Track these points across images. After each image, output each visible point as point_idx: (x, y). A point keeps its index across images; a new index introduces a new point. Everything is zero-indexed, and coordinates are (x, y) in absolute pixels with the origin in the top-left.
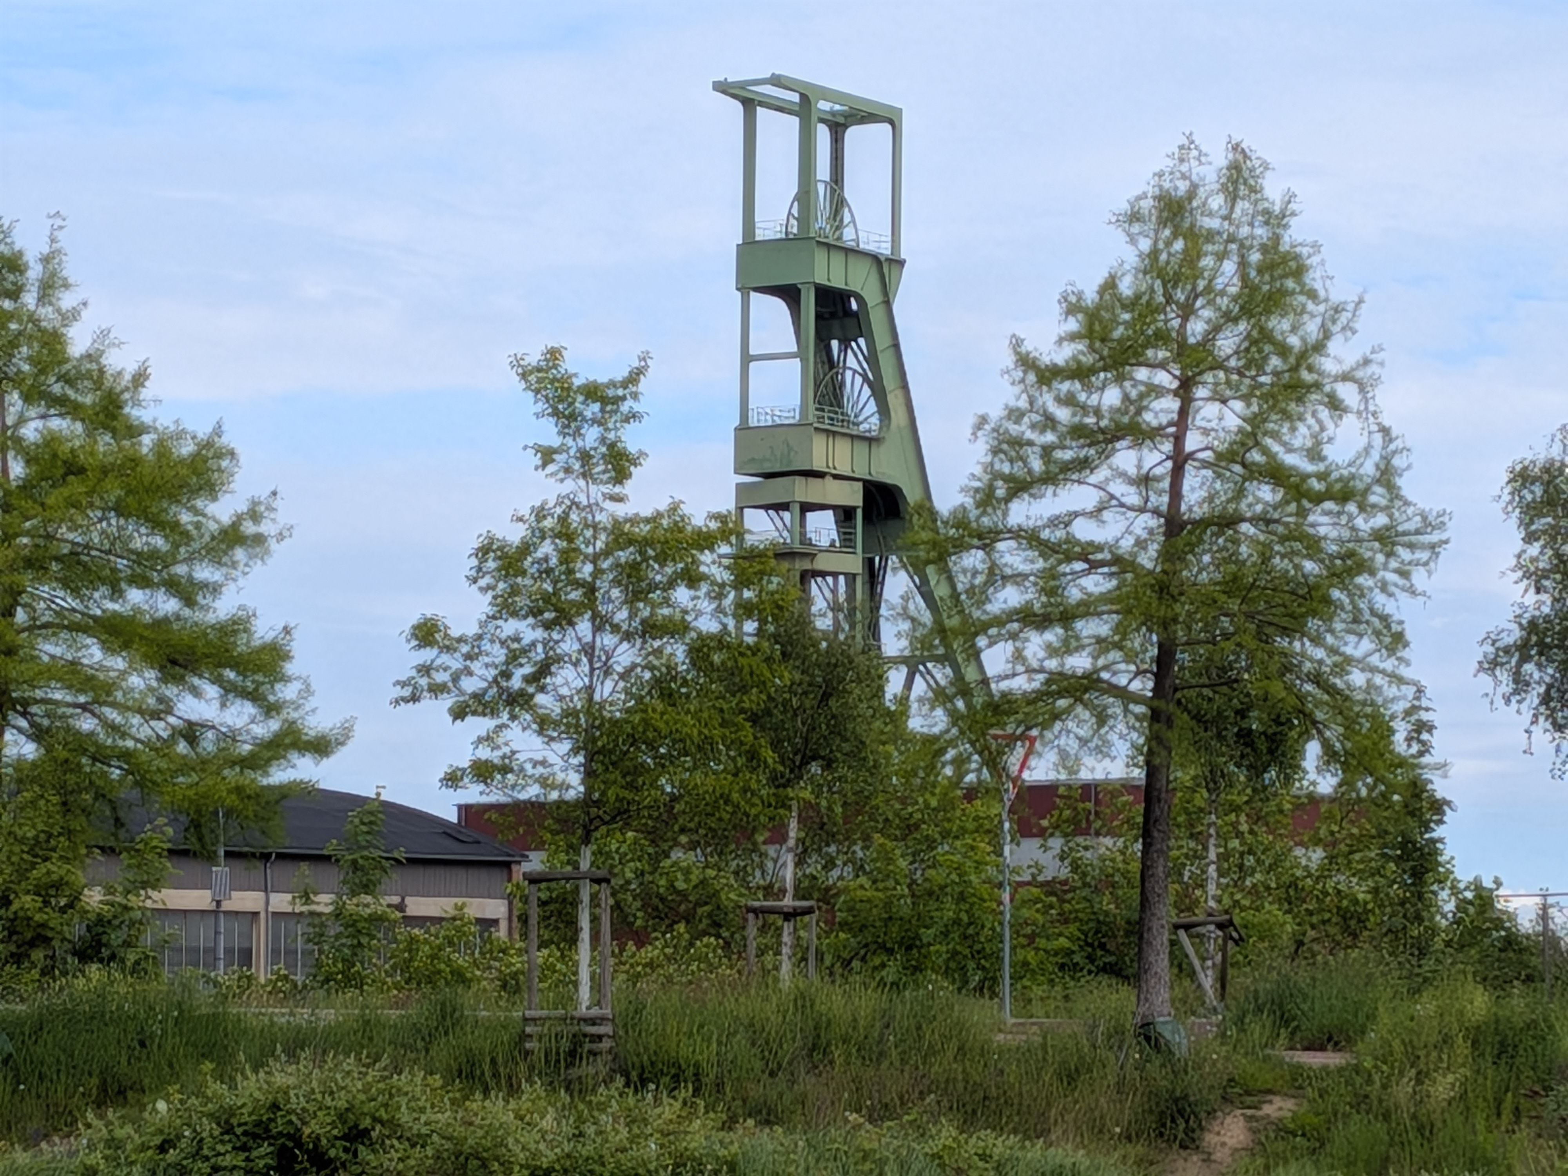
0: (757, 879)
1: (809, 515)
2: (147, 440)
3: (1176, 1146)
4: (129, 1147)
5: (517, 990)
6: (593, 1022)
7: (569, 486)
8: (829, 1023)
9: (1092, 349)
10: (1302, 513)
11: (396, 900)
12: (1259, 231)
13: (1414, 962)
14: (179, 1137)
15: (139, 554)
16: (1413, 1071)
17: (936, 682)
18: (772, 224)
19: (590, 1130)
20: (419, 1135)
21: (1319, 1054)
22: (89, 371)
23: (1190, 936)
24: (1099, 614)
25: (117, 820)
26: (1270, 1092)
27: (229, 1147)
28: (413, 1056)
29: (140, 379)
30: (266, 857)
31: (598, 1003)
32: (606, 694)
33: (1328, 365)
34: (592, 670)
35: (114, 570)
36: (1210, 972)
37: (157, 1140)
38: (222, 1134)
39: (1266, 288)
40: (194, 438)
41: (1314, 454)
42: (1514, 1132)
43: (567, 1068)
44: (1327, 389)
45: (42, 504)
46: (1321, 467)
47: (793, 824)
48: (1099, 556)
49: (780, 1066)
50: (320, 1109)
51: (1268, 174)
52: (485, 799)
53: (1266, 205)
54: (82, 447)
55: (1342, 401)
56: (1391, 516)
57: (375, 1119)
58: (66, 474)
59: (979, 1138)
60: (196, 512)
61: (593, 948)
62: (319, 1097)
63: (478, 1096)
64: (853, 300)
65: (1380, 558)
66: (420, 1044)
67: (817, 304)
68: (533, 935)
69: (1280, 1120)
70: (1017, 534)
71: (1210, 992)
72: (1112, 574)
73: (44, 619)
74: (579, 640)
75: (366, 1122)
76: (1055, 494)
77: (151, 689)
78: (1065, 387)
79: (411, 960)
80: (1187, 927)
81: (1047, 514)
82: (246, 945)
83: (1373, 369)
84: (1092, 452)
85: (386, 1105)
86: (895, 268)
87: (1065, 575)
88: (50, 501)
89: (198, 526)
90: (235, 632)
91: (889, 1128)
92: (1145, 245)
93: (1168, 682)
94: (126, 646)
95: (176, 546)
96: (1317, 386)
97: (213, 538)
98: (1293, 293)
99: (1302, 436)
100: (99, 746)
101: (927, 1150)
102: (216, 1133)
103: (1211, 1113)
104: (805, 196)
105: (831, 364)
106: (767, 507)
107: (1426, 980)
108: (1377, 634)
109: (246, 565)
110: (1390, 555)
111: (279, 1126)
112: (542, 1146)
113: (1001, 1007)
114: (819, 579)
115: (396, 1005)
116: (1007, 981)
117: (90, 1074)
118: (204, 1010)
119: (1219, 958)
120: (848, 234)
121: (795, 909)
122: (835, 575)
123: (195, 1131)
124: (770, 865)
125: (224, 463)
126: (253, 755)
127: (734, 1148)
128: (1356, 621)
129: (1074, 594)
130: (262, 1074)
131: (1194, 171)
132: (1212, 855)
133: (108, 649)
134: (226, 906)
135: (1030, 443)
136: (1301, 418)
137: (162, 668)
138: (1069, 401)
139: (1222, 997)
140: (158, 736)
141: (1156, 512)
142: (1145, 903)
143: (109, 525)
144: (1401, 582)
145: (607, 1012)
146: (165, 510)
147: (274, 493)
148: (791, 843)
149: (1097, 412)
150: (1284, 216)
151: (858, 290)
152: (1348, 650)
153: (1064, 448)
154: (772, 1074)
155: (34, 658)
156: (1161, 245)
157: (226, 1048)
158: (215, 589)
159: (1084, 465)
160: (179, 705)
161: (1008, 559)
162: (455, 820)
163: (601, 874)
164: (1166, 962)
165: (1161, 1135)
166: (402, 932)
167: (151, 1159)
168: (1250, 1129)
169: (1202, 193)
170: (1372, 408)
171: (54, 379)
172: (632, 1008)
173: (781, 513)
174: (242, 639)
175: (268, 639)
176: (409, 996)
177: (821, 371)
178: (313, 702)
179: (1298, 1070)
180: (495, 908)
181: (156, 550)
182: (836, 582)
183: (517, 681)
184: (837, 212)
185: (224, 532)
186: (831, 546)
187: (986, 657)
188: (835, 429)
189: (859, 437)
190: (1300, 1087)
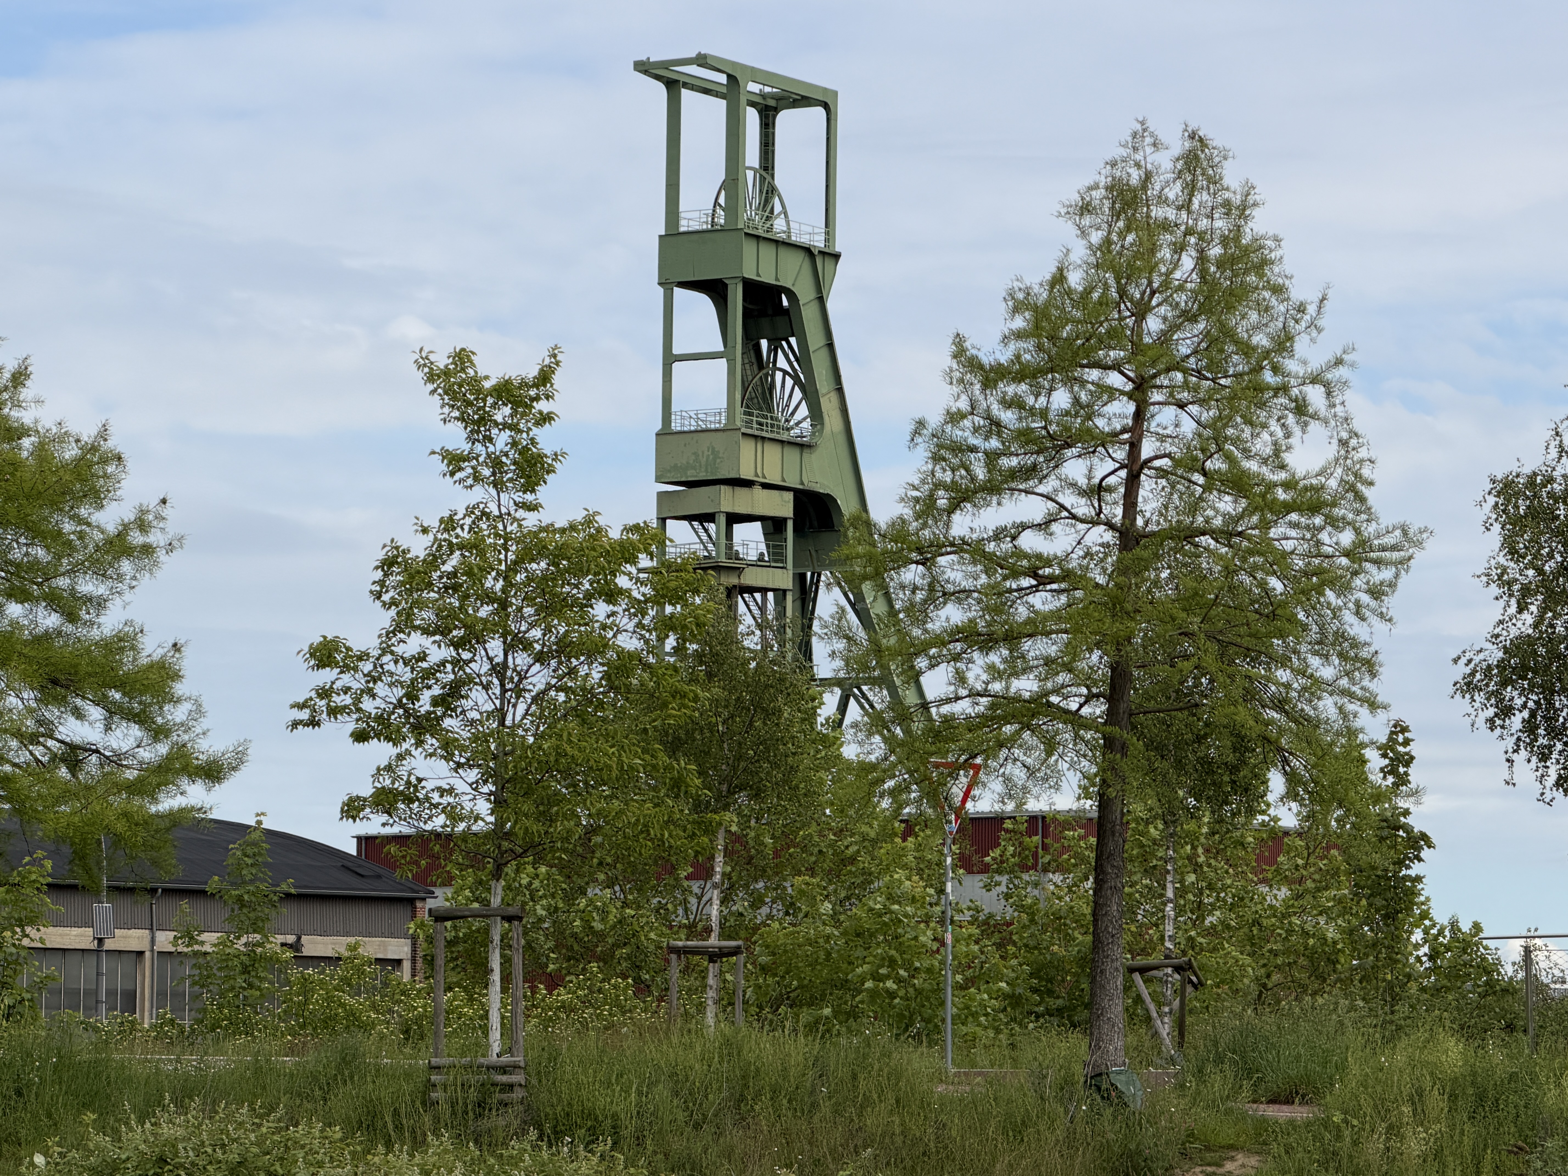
0: (679, 918)
2: (26, 442)
5: (422, 1036)
6: (503, 1070)
7: (480, 494)
8: (758, 1070)
9: (1039, 348)
10: (1266, 526)
11: (291, 939)
12: (1219, 224)
13: (1386, 1008)
15: (18, 566)
17: (872, 706)
18: (697, 214)
21: (1285, 1108)
23: (1146, 980)
24: (1048, 634)
26: (1232, 1147)
28: (310, 1106)
29: (20, 377)
30: (151, 892)
31: (510, 1051)
32: (518, 718)
33: (1295, 366)
34: (504, 691)
36: (1166, 1020)
39: (1227, 283)
40: (78, 441)
41: (1275, 462)
43: (475, 1119)
46: (1285, 476)
47: (719, 858)
48: (1047, 571)
49: (705, 1116)
50: (211, 1163)
51: (1227, 163)
52: (388, 831)
53: (1227, 195)
55: (1309, 406)
56: (1359, 532)
60: (80, 521)
61: (504, 991)
62: (209, 1150)
63: (381, 1149)
64: (783, 296)
66: (318, 1093)
67: (744, 300)
68: (439, 976)
70: (960, 547)
71: (1167, 1040)
72: (1061, 591)
74: (490, 659)
76: (999, 504)
77: (30, 711)
78: (1011, 389)
79: (306, 1002)
80: (1143, 970)
81: (992, 526)
82: (129, 986)
83: (1343, 371)
84: (1040, 459)
85: (282, 1159)
86: (829, 262)
87: (1010, 591)
89: (81, 536)
90: (122, 649)
92: (1096, 237)
93: (1123, 706)
95: (58, 557)
96: (1284, 389)
97: (97, 549)
98: (1256, 288)
99: (1263, 442)
103: (1169, 1170)
104: (731, 182)
105: (761, 365)
106: (690, 518)
107: (1399, 1028)
108: (1344, 656)
109: (134, 578)
110: (1358, 572)
113: (942, 1056)
114: (746, 595)
115: (291, 1051)
116: (949, 1027)
118: (85, 1057)
119: (1176, 1003)
120: (779, 224)
121: (720, 948)
122: (764, 591)
124: (693, 901)
125: (110, 469)
126: (139, 780)
128: (1321, 642)
129: (1022, 612)
130: (148, 1125)
131: (1149, 160)
132: (1170, 894)
134: (109, 945)
135: (973, 449)
136: (1264, 424)
137: (42, 690)
138: (1016, 404)
139: (1181, 1045)
140: (37, 761)
141: (1110, 525)
142: (1097, 944)
144: (1375, 604)
145: (519, 1059)
146: (45, 519)
147: (164, 501)
148: (717, 878)
149: (1045, 415)
150: (1246, 207)
151: (789, 285)
152: (1316, 674)
153: (1009, 454)
154: (697, 1126)
156: (1114, 237)
157: (108, 1097)
158: (100, 604)
159: (1030, 472)
160: (61, 728)
161: (950, 574)
162: (354, 852)
163: (512, 911)
164: (1120, 1008)
166: (294, 973)
169: (1157, 182)
170: (1341, 414)
172: (546, 1055)
173: (706, 524)
174: (127, 658)
175: (156, 657)
176: (304, 1043)
177: (749, 372)
178: (204, 724)
179: (1262, 1124)
180: (398, 948)
181: (37, 561)
182: (765, 599)
183: (424, 704)
184: (767, 201)
185: (109, 542)
186: (759, 560)
187: (926, 680)
188: (764, 434)
189: (790, 443)
190: (1265, 1143)
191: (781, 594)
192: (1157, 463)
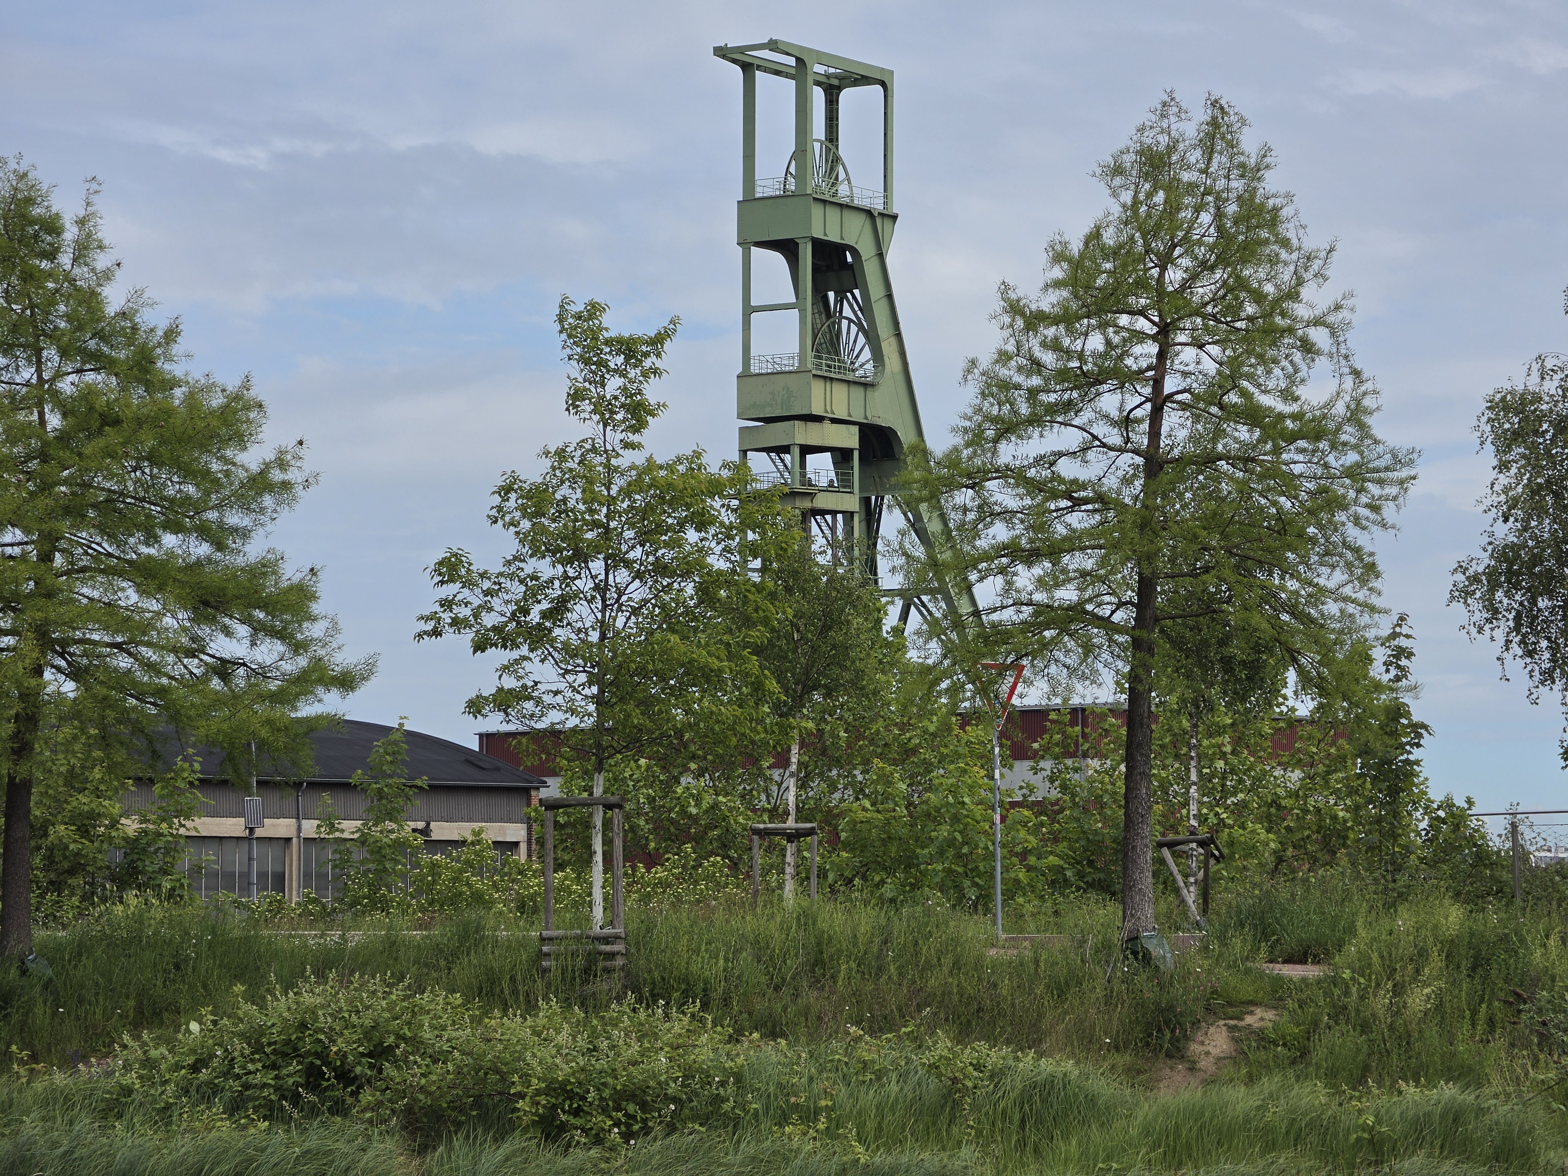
0: (762, 801)
1: (809, 457)
2: (178, 392)
3: (1162, 1056)
4: (163, 1067)
5: (535, 910)
6: (606, 940)
9: (1076, 296)
10: (1277, 451)
11: (421, 825)
12: (1235, 184)
13: (1389, 877)
14: (211, 1056)
15: (172, 501)
16: (1390, 985)
17: (931, 615)
18: (770, 182)
19: (604, 1045)
20: (441, 1052)
21: (1298, 967)
22: (123, 328)
23: (1173, 854)
24: (1083, 549)
25: (154, 752)
26: (1251, 1003)
27: (259, 1065)
28: (435, 975)
29: (171, 335)
30: (298, 785)
31: (611, 923)
32: (617, 630)
33: (1301, 311)
34: (605, 606)
35: (149, 516)
36: (1192, 889)
37: (190, 1060)
38: (253, 1053)
39: (1241, 238)
40: (223, 390)
41: (1288, 395)
42: (1488, 1041)
43: (582, 984)
44: (1300, 332)
45: (80, 454)
46: (1295, 408)
47: (795, 750)
48: (1083, 494)
49: (784, 980)
50: (346, 1028)
51: (1245, 129)
52: (505, 728)
53: (1242, 159)
54: (117, 400)
55: (1313, 345)
56: (1361, 453)
57: (400, 1037)
58: (102, 426)
59: (973, 1049)
60: (226, 461)
61: (605, 872)
62: (346, 1015)
63: (497, 1013)
64: (848, 253)
65: (1352, 494)
66: (443, 963)
67: (813, 257)
68: (550, 859)
69: (1262, 1030)
70: (1004, 473)
71: (1193, 907)
72: (1095, 511)
73: (81, 564)
74: (593, 577)
75: (391, 1040)
76: (1042, 436)
77: (184, 629)
78: (1050, 332)
79: (434, 883)
80: (1171, 845)
81: (1033, 455)
82: (279, 869)
83: (1344, 314)
84: (1075, 394)
85: (409, 1023)
86: (887, 222)
87: (1050, 512)
88: (88, 451)
89: (227, 474)
90: (264, 574)
91: (888, 1040)
92: (1127, 197)
93: (1149, 613)
94: (160, 589)
95: (208, 493)
96: (1291, 330)
97: (242, 485)
98: (1266, 242)
99: (1277, 379)
100: (135, 684)
101: (925, 1061)
102: (247, 1052)
103: (1196, 1024)
104: (801, 153)
105: (829, 315)
106: (768, 450)
107: (1400, 895)
108: (1349, 565)
109: (275, 511)
110: (1359, 491)
111: (308, 1045)
112: (558, 1061)
113: (994, 923)
114: (818, 517)
115: (421, 925)
116: (999, 897)
117: (127, 997)
118: (236, 933)
119: (1201, 874)
120: (843, 190)
121: (797, 830)
122: (834, 513)
123: (226, 1050)
124: (775, 788)
125: (252, 415)
126: (281, 690)
127: (740, 1060)
128: (1327, 553)
129: (1061, 530)
130: (291, 994)
131: (1174, 127)
132: (1194, 777)
133: (144, 592)
134: (259, 833)
135: (1018, 387)
136: (1275, 361)
137: (195, 609)
138: (1055, 346)
139: (1204, 911)
140: (191, 673)
141: (1136, 452)
142: (1130, 823)
143: (143, 473)
144: (1373, 516)
145: (620, 930)
146: (197, 459)
147: (301, 443)
148: (794, 768)
149: (1081, 356)
150: (1258, 170)
151: (852, 243)
152: (1322, 581)
153: (1049, 391)
155: (73, 601)
156: (1142, 197)
157: (257, 970)
158: (244, 534)
159: (1068, 406)
160: (212, 644)
161: (998, 497)
162: (476, 748)
163: (614, 799)
164: (1150, 880)
165: (1148, 1044)
166: (425, 857)
167: (184, 1077)
168: (1233, 1039)
169: (1181, 146)
170: (1343, 351)
171: (88, 336)
172: (643, 927)
173: (782, 455)
174: (270, 581)
175: (296, 579)
176: (432, 918)
177: (818, 321)
178: (340, 639)
179: (1278, 982)
180: (515, 832)
181: (188, 498)
182: (835, 520)
183: (534, 616)
184: (832, 169)
185: (253, 479)
186: (829, 486)
187: (977, 589)
188: (832, 375)
189: (855, 383)
190: (1281, 999)
191: (849, 516)
192: (1179, 397)
